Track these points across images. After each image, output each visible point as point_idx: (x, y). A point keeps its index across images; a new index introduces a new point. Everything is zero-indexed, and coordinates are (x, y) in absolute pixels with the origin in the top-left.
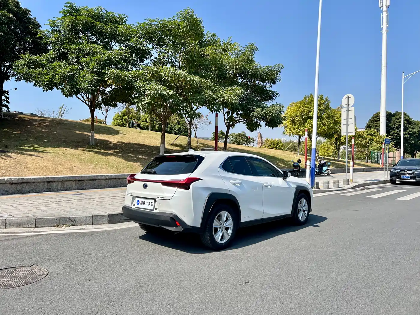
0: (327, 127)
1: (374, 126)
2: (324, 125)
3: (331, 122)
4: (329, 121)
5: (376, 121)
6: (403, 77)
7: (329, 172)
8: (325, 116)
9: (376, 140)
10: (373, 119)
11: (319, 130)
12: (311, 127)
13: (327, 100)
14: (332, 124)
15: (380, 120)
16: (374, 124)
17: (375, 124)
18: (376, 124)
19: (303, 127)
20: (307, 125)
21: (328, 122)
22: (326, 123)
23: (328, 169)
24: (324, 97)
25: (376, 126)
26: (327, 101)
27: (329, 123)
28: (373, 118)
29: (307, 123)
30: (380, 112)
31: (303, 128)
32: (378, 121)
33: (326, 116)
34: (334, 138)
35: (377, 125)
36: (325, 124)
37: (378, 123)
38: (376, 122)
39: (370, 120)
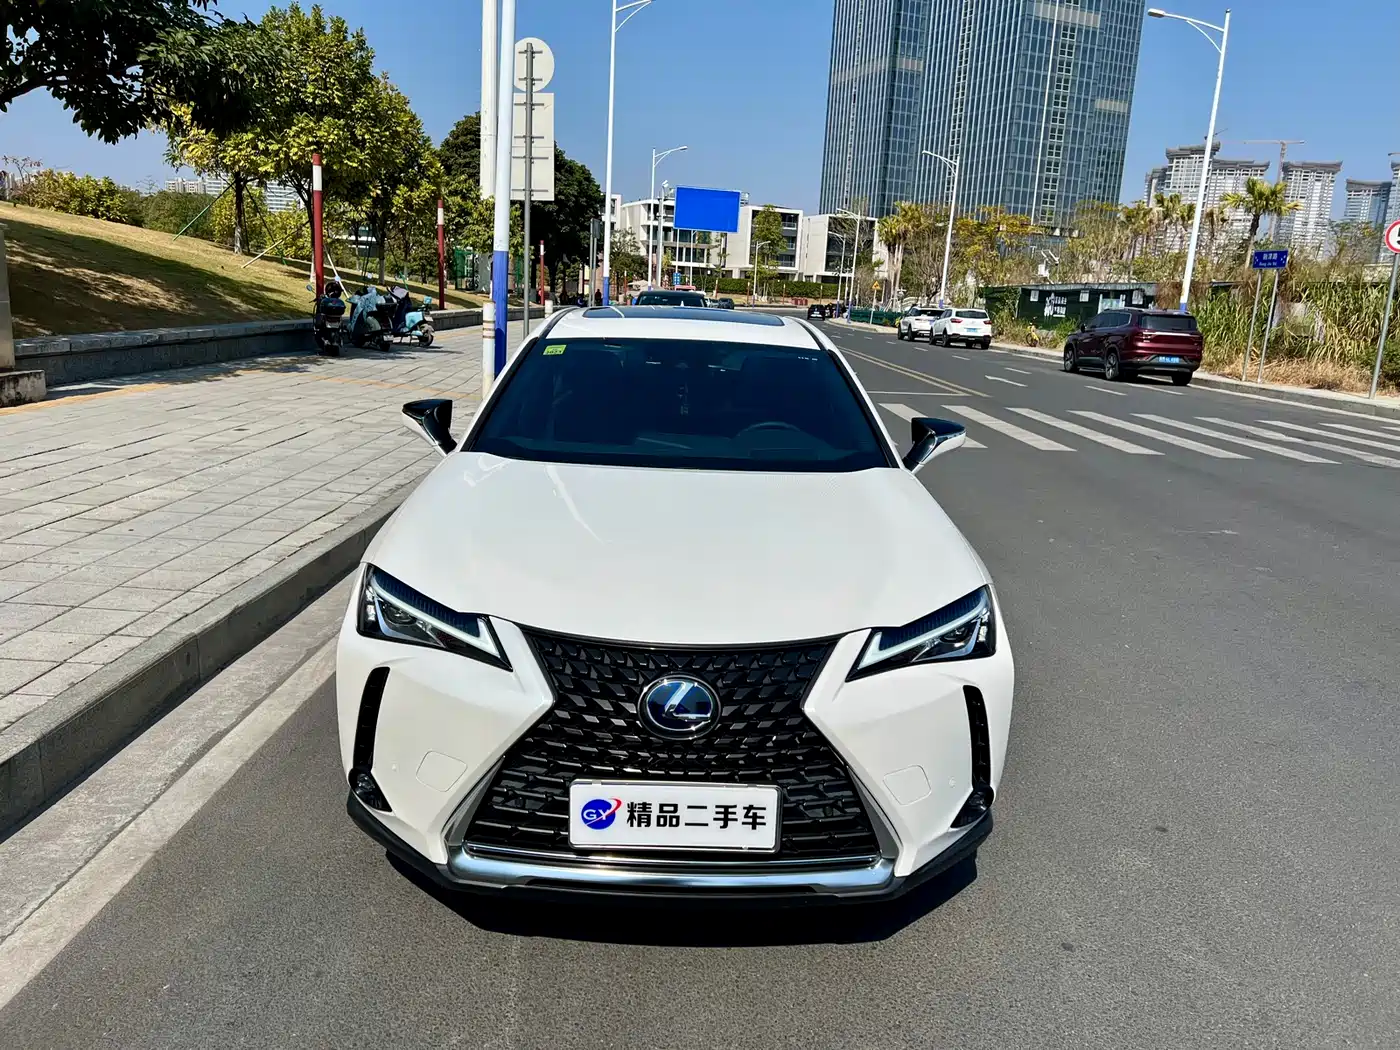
0: (373, 157)
1: (460, 164)
2: (360, 144)
3: (382, 137)
4: (377, 130)
5: (466, 147)
6: (615, 10)
7: (427, 331)
8: (361, 108)
9: (481, 214)
10: (457, 138)
11: (346, 162)
12: (312, 148)
13: (361, 46)
14: (386, 146)
15: (479, 147)
16: (460, 156)
17: (465, 157)
18: (468, 160)
19: (278, 142)
20: (297, 135)
21: (372, 133)
22: (366, 137)
23: (424, 321)
24: (352, 28)
25: (467, 165)
26: (362, 49)
27: (377, 140)
28: (455, 135)
29: (294, 128)
30: (479, 118)
31: (280, 149)
32: (473, 147)
33: (366, 111)
34: (370, 197)
35: (470, 163)
36: (364, 140)
37: (473, 157)
38: (465, 150)
39: (447, 142)
